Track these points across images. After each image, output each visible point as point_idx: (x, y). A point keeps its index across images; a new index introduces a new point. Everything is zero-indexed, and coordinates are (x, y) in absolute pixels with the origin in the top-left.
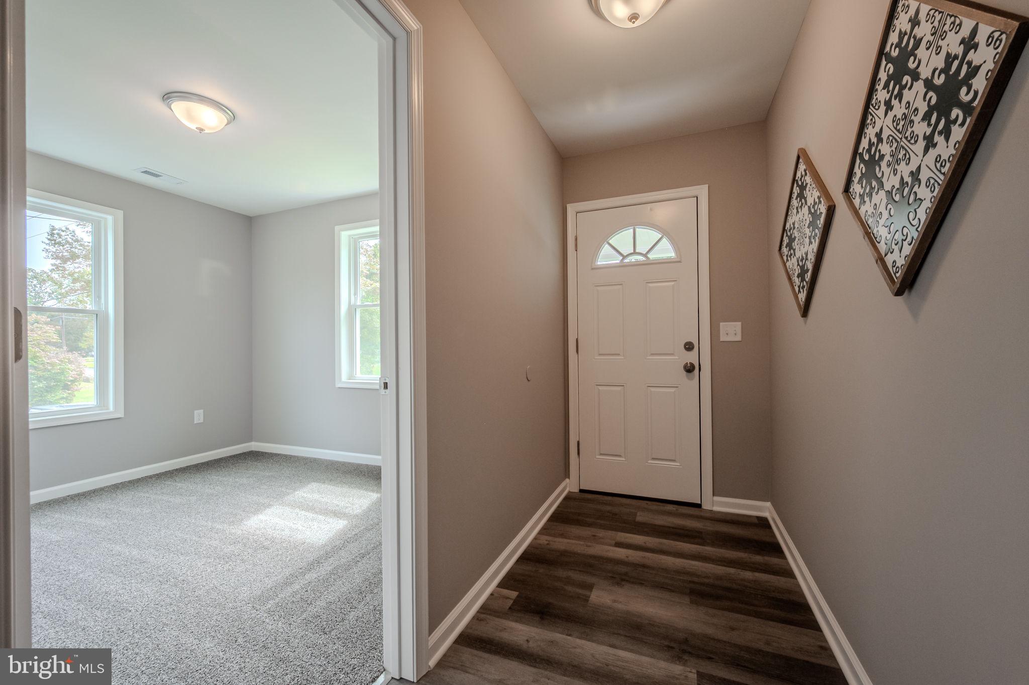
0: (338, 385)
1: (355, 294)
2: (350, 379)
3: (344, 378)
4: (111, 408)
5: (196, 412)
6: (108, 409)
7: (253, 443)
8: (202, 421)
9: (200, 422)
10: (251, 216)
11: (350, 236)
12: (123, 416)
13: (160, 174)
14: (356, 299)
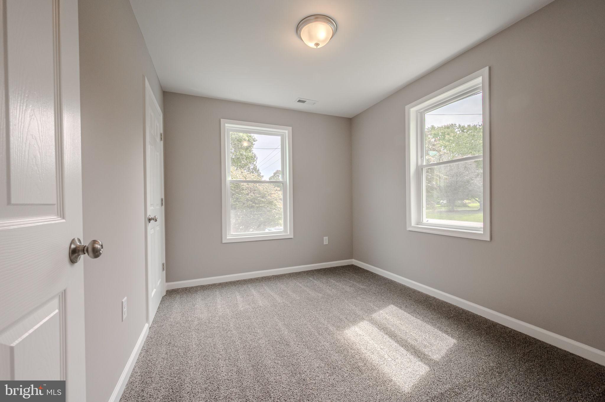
0: (409, 229)
1: (422, 157)
2: (418, 225)
3: (413, 223)
4: (289, 233)
5: (325, 238)
6: (287, 233)
7: (353, 260)
8: (327, 243)
9: (326, 244)
10: (351, 118)
11: (417, 111)
12: (293, 237)
13: (305, 100)
14: (422, 161)
